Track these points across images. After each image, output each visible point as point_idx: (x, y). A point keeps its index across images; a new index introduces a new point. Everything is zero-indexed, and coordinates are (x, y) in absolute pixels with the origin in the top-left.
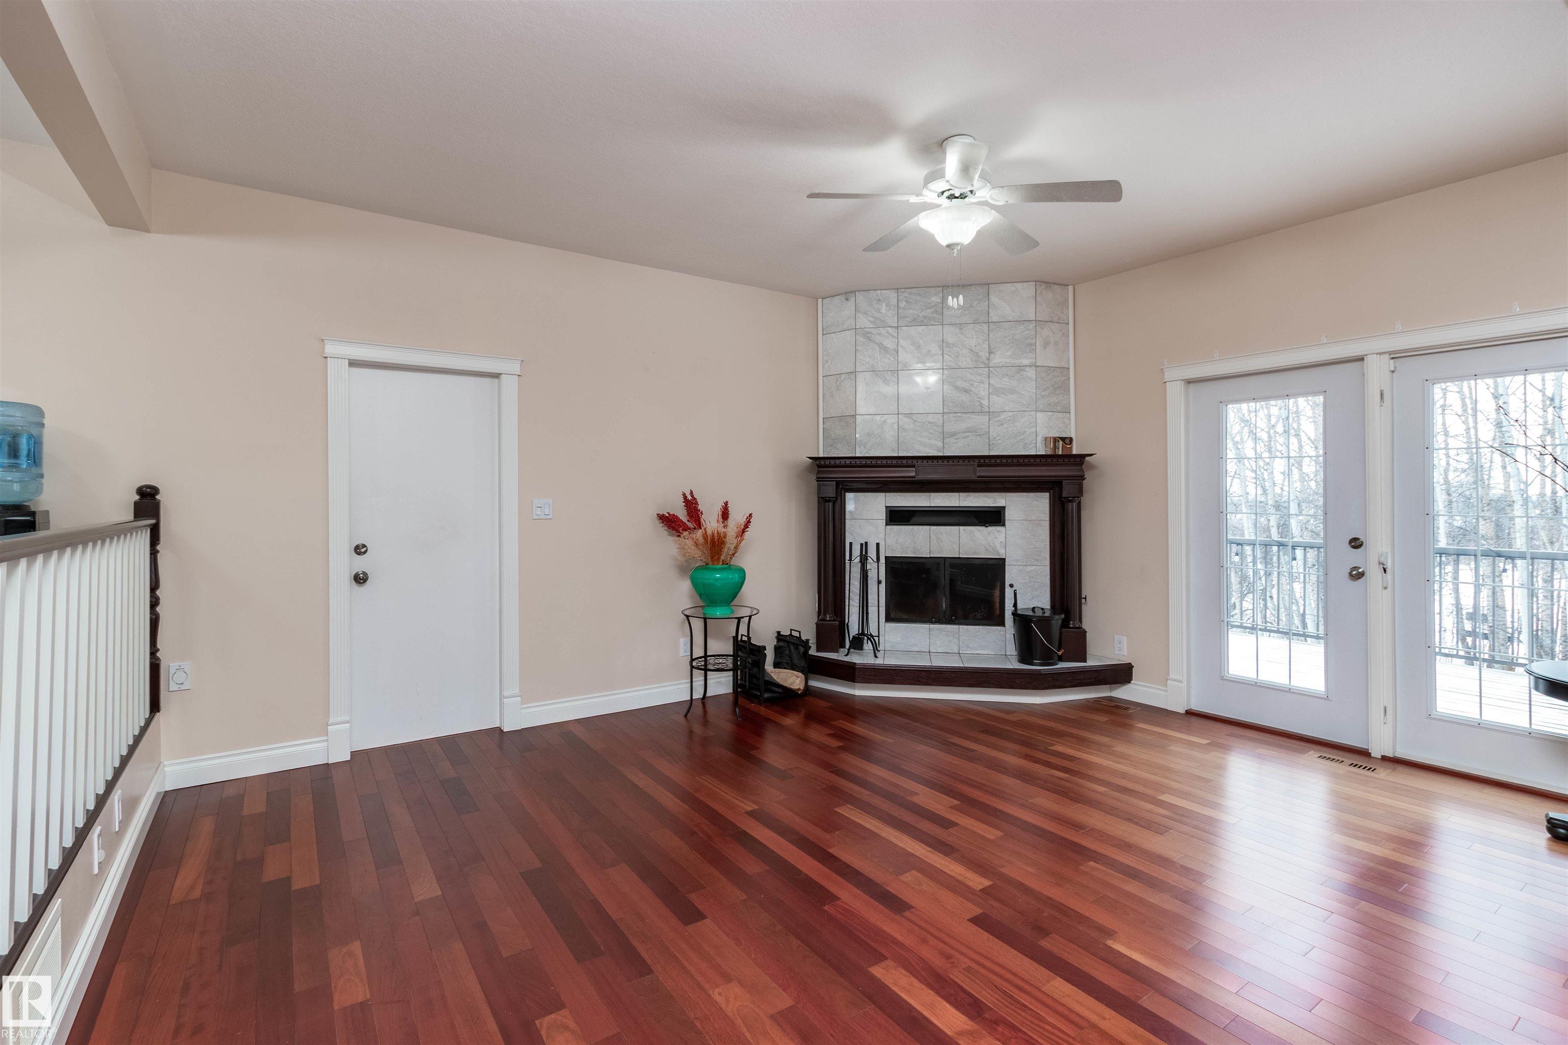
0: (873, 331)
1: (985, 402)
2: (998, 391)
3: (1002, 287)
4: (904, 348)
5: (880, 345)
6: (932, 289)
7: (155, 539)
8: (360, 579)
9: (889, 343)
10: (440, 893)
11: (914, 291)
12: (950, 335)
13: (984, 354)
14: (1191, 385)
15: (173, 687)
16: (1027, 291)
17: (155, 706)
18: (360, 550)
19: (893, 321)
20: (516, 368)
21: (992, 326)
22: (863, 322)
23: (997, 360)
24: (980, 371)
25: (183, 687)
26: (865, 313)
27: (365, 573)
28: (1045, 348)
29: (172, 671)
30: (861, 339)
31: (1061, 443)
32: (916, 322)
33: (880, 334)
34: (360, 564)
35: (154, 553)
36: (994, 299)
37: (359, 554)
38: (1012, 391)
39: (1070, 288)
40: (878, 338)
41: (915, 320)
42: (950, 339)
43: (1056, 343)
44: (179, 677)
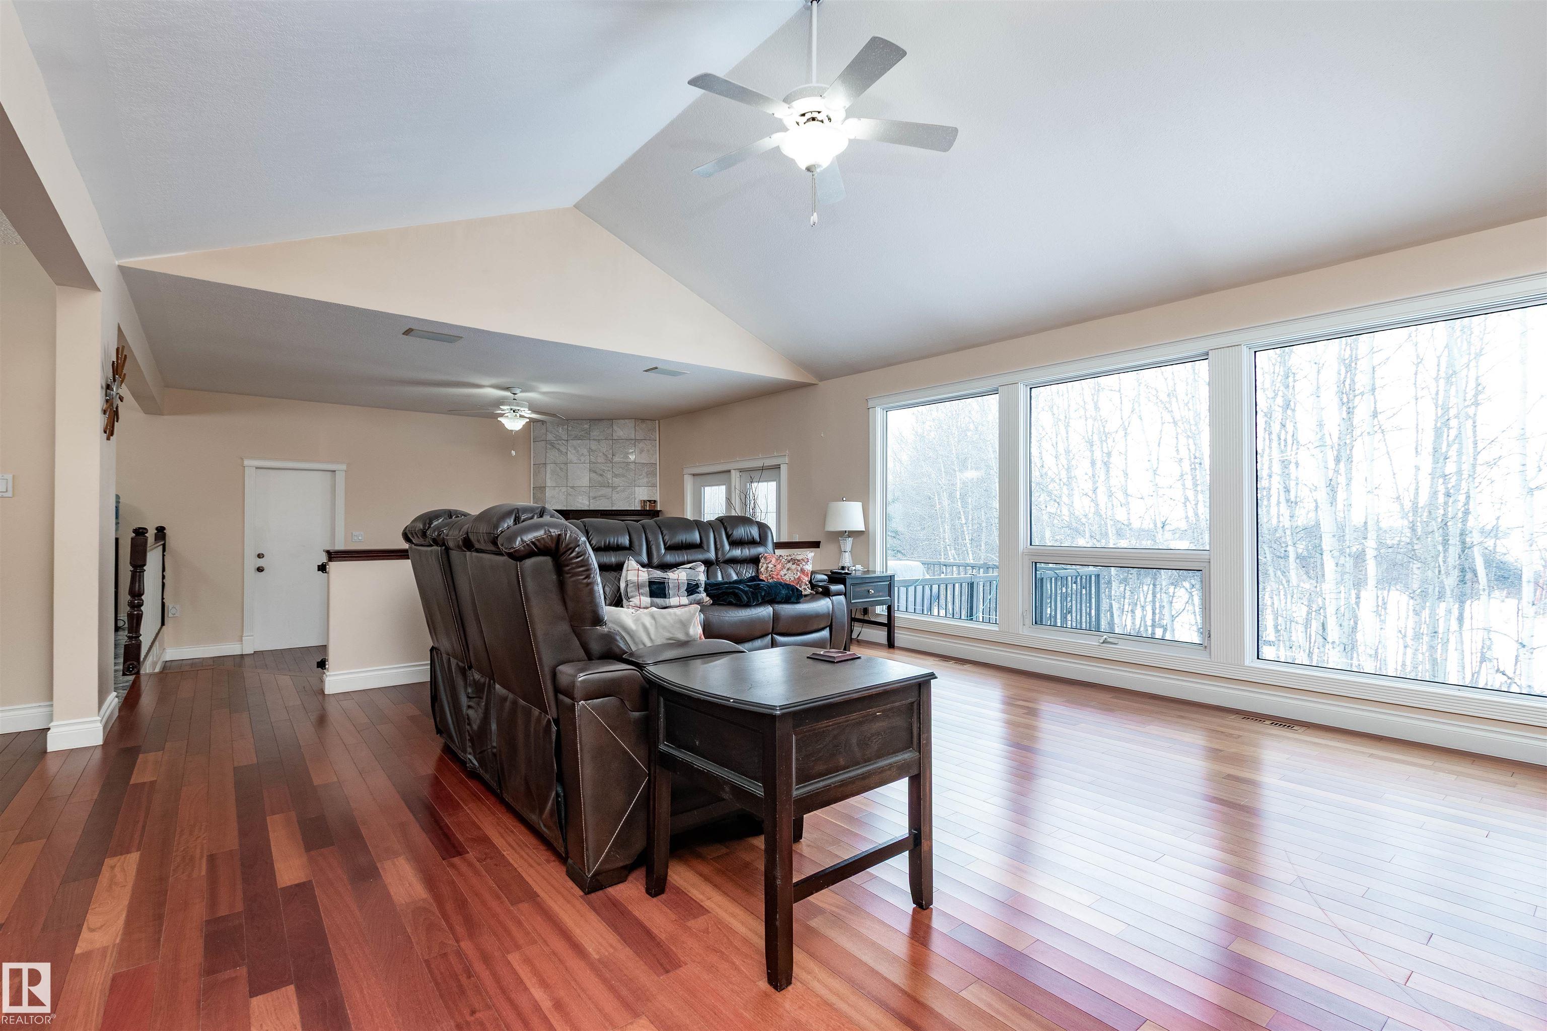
0: (555, 442)
1: (610, 481)
2: (616, 476)
3: (619, 421)
4: (570, 451)
5: (559, 450)
6: (584, 421)
7: (164, 550)
8: (260, 570)
9: (563, 449)
10: (299, 702)
11: (575, 421)
12: (594, 445)
13: (610, 456)
14: (695, 477)
15: (170, 615)
16: (630, 423)
17: (163, 624)
18: (260, 556)
19: (565, 437)
20: (344, 467)
21: (614, 441)
22: (550, 437)
23: (616, 459)
24: (608, 465)
25: (175, 616)
26: (551, 432)
27: (262, 567)
28: (641, 453)
29: (170, 608)
30: (549, 446)
31: (648, 503)
32: (576, 438)
33: (558, 444)
34: (261, 563)
35: (164, 556)
36: (615, 427)
37: (259, 558)
38: (624, 476)
39: (657, 422)
40: (557, 446)
41: (576, 437)
42: (593, 448)
43: (648, 451)
44: (173, 611)
